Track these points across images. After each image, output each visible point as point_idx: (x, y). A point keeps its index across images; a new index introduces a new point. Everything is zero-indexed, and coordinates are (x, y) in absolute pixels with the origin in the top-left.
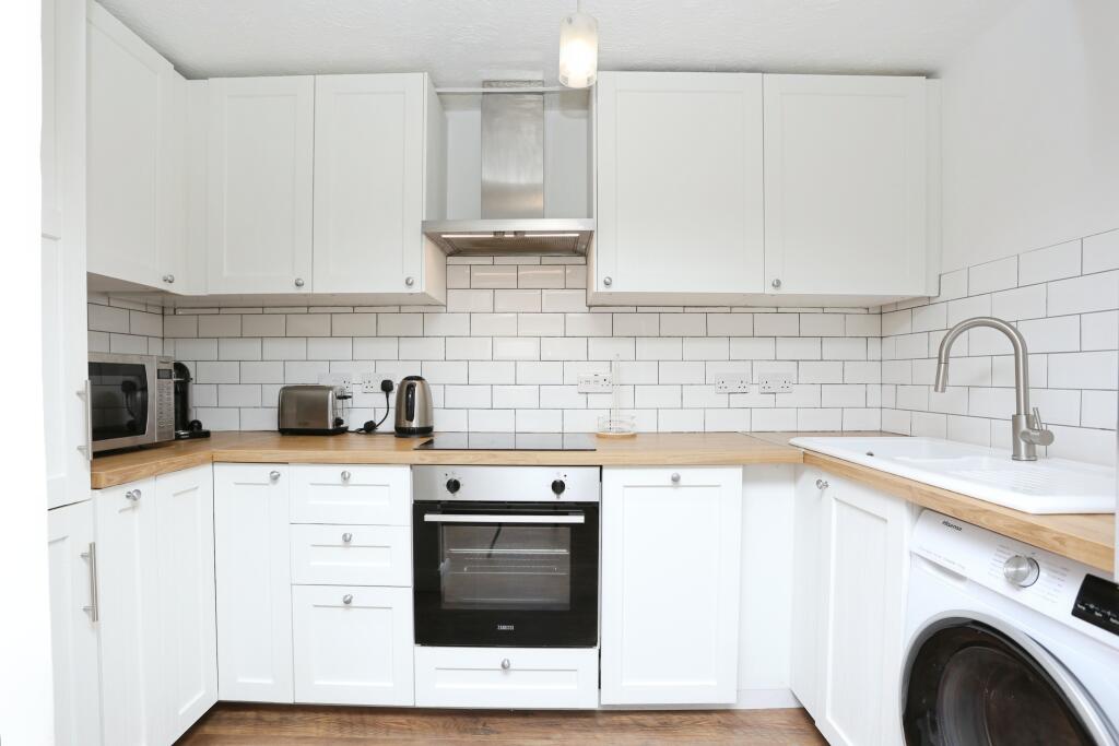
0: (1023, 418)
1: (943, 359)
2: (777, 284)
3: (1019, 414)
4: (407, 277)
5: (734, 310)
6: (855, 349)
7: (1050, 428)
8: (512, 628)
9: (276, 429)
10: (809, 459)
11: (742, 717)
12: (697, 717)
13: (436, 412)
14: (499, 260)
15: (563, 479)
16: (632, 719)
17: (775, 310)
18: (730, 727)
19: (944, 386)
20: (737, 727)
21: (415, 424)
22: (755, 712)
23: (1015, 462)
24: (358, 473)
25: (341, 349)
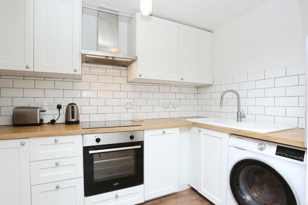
0: (239, 112)
1: (222, 99)
2: (182, 79)
3: (238, 111)
4: (74, 69)
5: (166, 85)
6: (192, 96)
7: (245, 115)
8: (118, 184)
9: (11, 124)
10: (194, 124)
11: (179, 194)
12: (168, 197)
13: (80, 116)
14: (100, 66)
15: (133, 135)
16: (152, 202)
17: (175, 86)
18: (177, 198)
19: (222, 106)
20: (178, 197)
21: (74, 120)
22: (181, 192)
23: (238, 122)
24: (61, 139)
25: (40, 93)
